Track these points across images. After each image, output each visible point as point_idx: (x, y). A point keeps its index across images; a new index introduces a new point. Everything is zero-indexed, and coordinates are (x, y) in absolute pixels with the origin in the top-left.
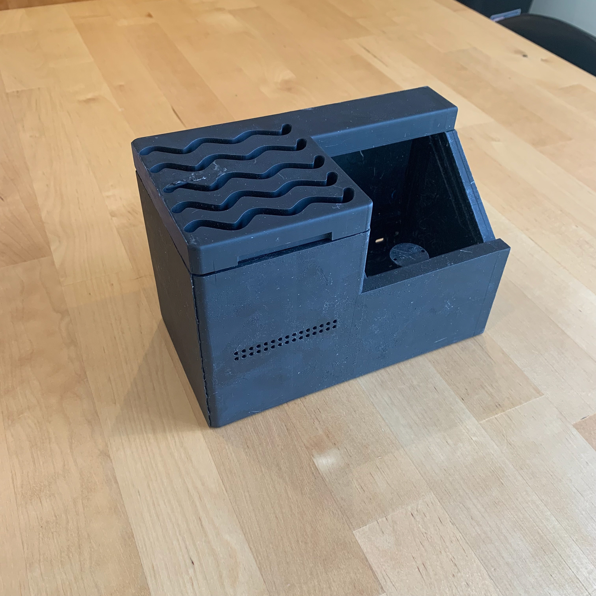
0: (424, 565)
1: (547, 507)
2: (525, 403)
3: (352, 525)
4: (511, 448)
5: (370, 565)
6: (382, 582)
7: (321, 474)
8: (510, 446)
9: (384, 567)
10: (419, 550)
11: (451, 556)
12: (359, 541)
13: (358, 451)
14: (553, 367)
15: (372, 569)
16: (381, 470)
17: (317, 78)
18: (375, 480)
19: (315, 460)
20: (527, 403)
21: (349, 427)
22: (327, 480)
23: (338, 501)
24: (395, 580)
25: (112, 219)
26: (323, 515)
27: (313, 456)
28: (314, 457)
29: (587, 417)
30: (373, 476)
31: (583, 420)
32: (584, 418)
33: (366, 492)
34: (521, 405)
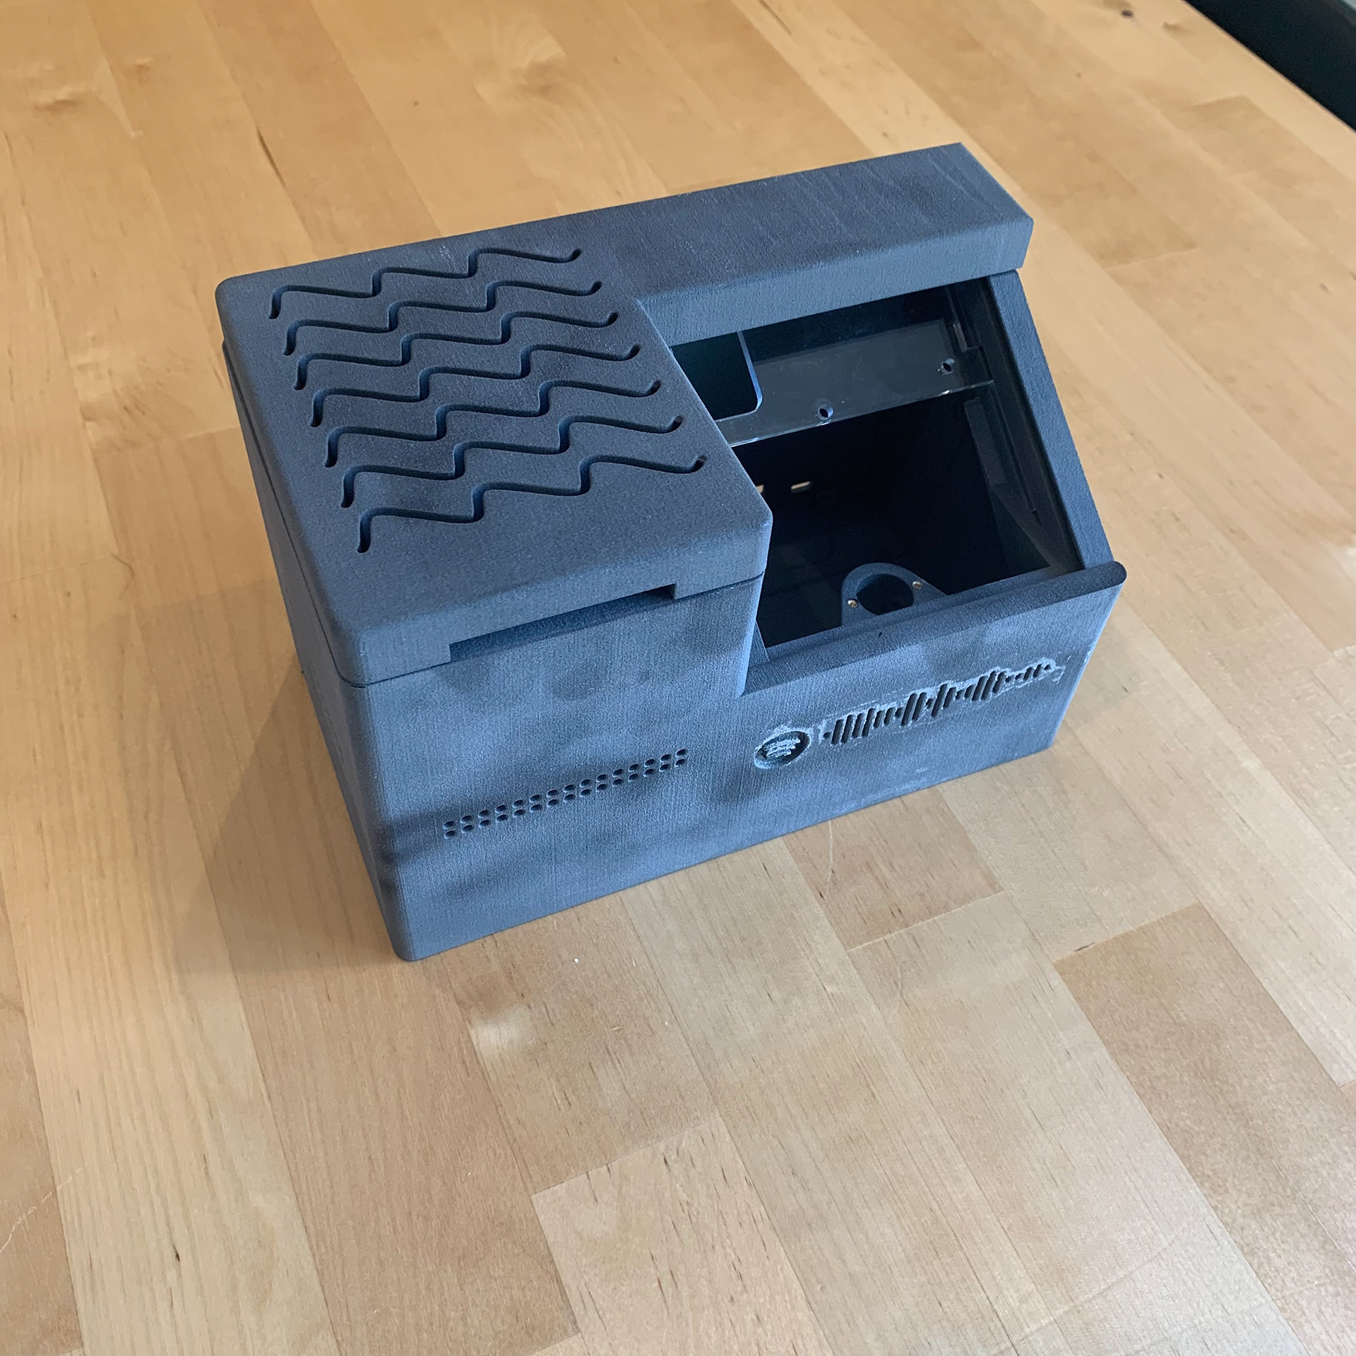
0: (672, 1275)
1: (961, 1153)
2: (957, 909)
3: (531, 1181)
4: (907, 1014)
5: (556, 1271)
6: (578, 1309)
7: (482, 1064)
8: (906, 1007)
9: (586, 1277)
10: (667, 1240)
11: (733, 1257)
12: (542, 1218)
13: (571, 1012)
15: (559, 1281)
16: (614, 1057)
17: (616, 60)
18: (597, 1079)
19: (473, 1033)
20: (963, 907)
21: (559, 956)
22: (493, 1077)
23: (510, 1126)
24: (605, 1306)
25: (84, 427)
26: (472, 1157)
27: (469, 1022)
28: (472, 1026)
29: (1090, 947)
30: (595, 1070)
31: (1079, 952)
32: (1082, 948)
33: (573, 1107)
34: (948, 913)
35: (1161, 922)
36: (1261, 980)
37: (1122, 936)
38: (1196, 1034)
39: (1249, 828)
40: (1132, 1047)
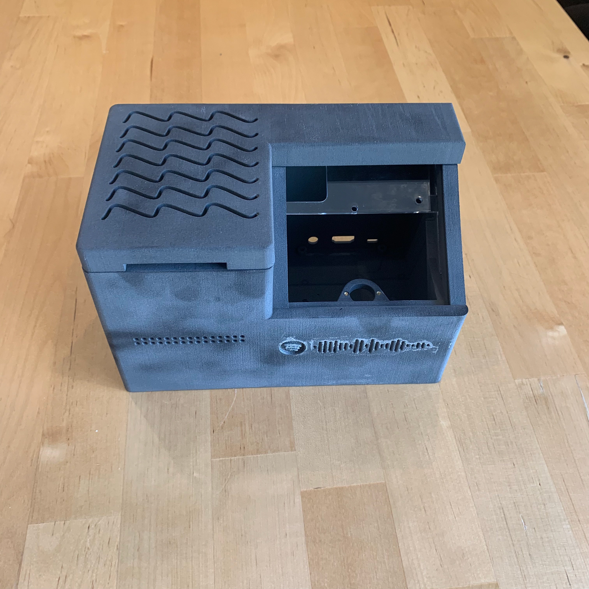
0: (66, 577)
1: (214, 564)
2: (270, 454)
3: (32, 518)
4: (223, 495)
5: (22, 560)
6: (21, 580)
7: (38, 463)
8: (224, 492)
9: (32, 566)
10: (71, 562)
11: (94, 578)
12: (28, 535)
13: (84, 452)
14: (326, 425)
15: (20, 565)
16: (91, 476)
17: (314, 48)
18: (79, 484)
19: (41, 448)
20: (273, 454)
21: (91, 427)
22: (40, 470)
23: (36, 493)
24: (32, 582)
25: (26, 166)
26: (14, 501)
28: (43, 446)
29: (322, 488)
30: (81, 479)
31: (316, 489)
32: (318, 488)
33: (64, 492)
34: (265, 455)
35: (362, 486)
36: (397, 529)
37: (339, 488)
38: (351, 544)
39: (428, 454)
40: (317, 541)
